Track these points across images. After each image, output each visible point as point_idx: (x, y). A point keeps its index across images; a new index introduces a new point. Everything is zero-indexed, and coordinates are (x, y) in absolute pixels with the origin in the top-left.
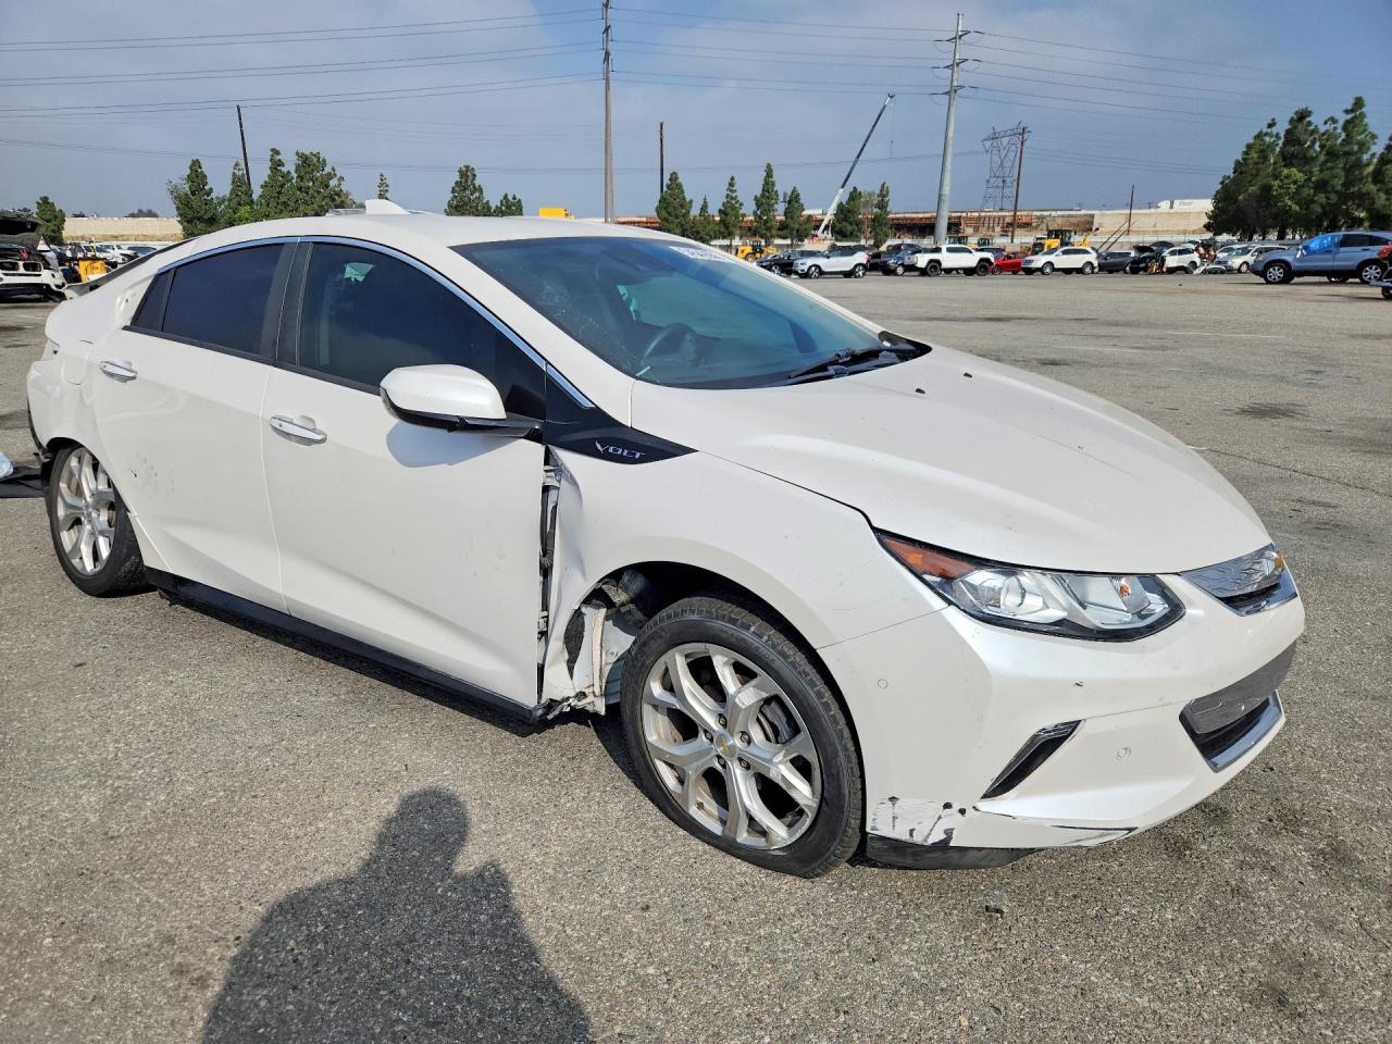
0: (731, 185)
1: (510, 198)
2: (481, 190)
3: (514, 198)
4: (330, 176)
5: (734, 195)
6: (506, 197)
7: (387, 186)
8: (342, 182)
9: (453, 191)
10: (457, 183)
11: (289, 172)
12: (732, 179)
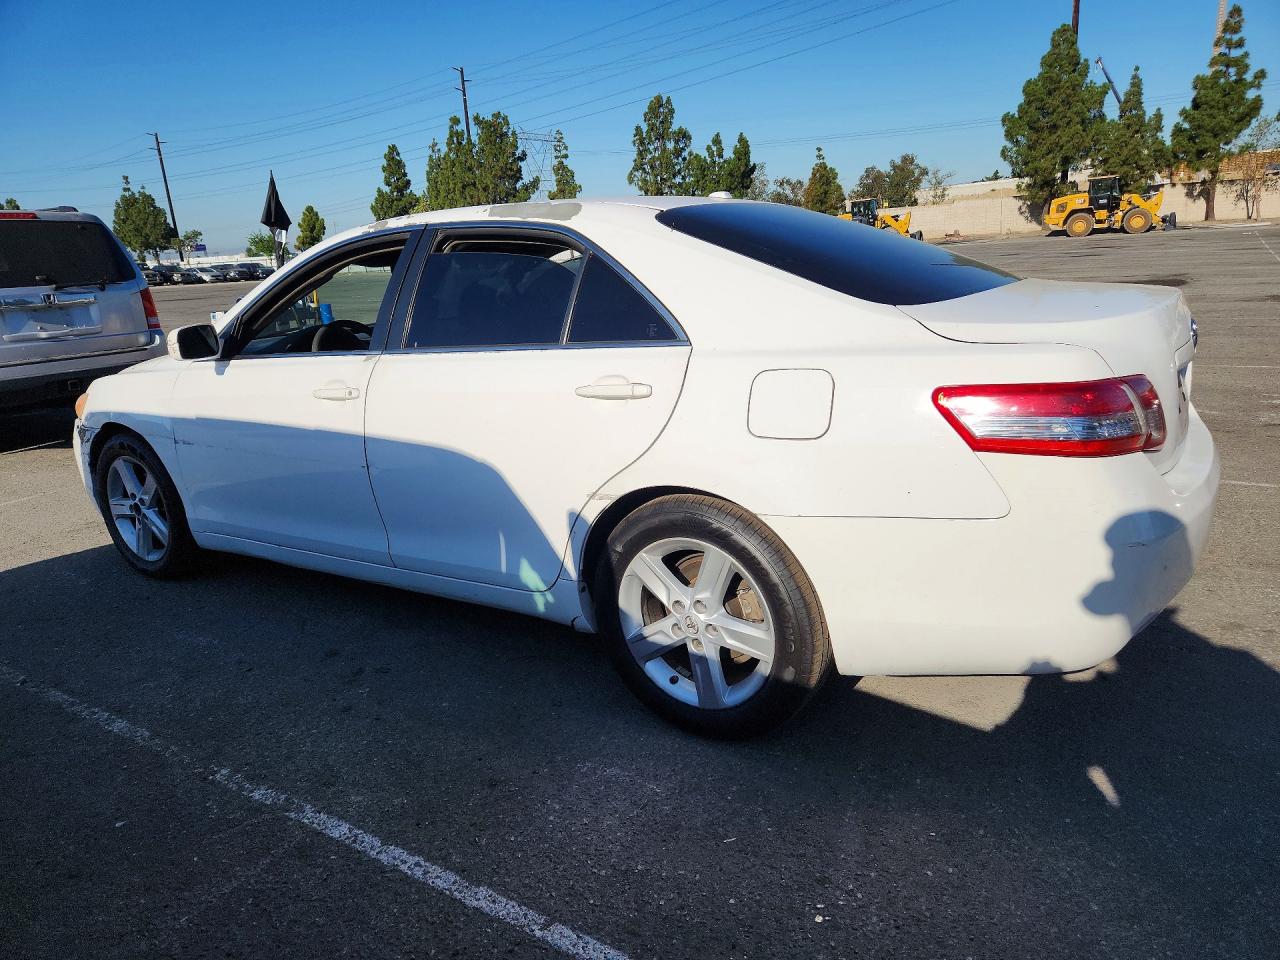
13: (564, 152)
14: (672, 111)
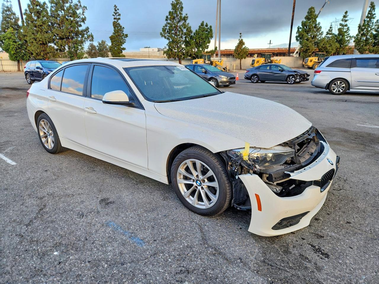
0: (345, 17)
1: (205, 24)
2: (185, 19)
3: (207, 26)
4: (76, 7)
5: (346, 23)
6: (202, 24)
7: (119, 15)
8: (86, 11)
9: (166, 20)
10: (170, 12)
11: (45, 3)
12: (346, 13)
13: (118, 17)
14: (182, 8)
